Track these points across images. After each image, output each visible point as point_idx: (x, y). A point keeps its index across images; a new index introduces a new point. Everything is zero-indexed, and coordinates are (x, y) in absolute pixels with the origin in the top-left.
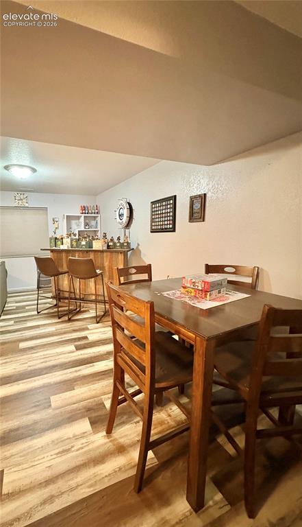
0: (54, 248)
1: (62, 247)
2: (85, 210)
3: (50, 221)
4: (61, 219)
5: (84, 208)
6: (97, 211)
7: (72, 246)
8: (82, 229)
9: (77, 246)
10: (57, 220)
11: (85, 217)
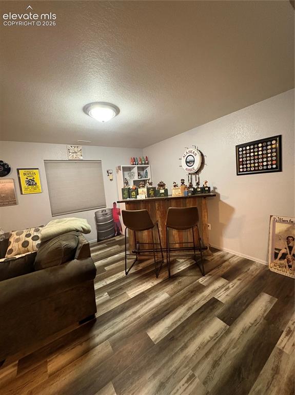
0: (128, 199)
1: (139, 198)
2: (135, 161)
3: (105, 174)
4: (114, 171)
5: (134, 161)
6: (147, 162)
7: (149, 195)
8: (136, 178)
9: (155, 195)
10: (111, 172)
11: (138, 167)
